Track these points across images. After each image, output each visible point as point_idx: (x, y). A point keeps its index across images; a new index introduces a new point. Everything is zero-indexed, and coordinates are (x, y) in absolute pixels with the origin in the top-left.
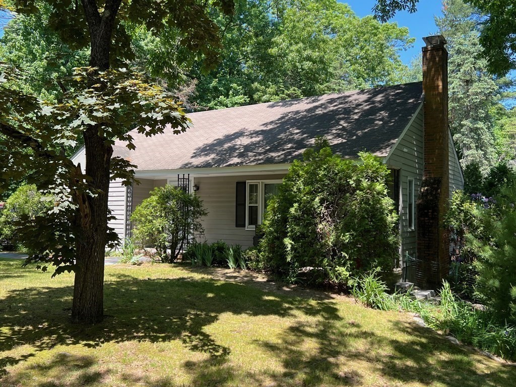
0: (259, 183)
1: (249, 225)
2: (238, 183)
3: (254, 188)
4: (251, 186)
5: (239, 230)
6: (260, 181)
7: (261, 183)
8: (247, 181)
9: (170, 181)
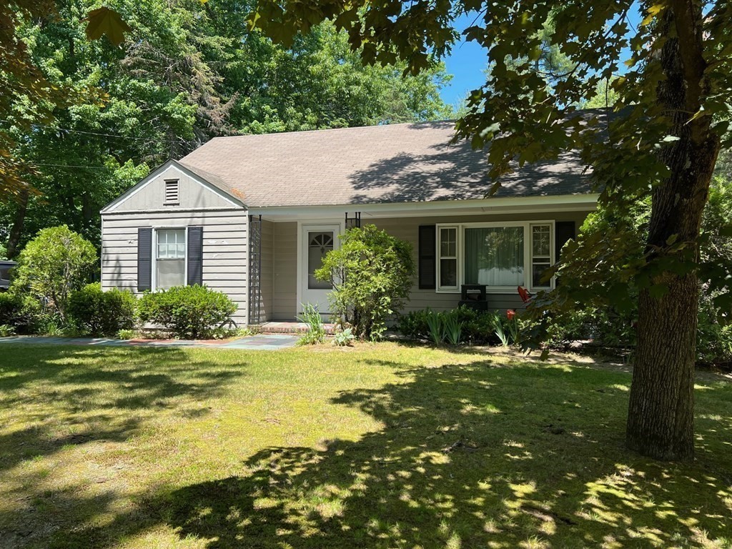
0: (458, 226)
1: (441, 285)
2: (421, 228)
3: (449, 235)
4: (444, 232)
5: (426, 294)
6: (460, 224)
7: (460, 228)
8: (437, 225)
9: (303, 225)
